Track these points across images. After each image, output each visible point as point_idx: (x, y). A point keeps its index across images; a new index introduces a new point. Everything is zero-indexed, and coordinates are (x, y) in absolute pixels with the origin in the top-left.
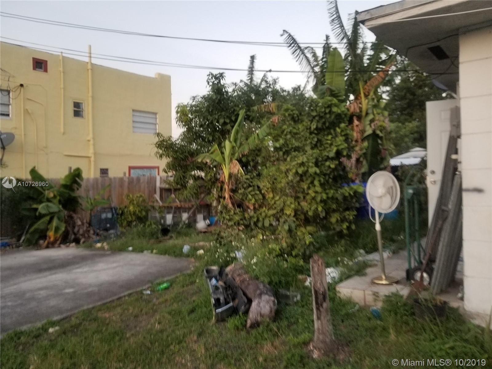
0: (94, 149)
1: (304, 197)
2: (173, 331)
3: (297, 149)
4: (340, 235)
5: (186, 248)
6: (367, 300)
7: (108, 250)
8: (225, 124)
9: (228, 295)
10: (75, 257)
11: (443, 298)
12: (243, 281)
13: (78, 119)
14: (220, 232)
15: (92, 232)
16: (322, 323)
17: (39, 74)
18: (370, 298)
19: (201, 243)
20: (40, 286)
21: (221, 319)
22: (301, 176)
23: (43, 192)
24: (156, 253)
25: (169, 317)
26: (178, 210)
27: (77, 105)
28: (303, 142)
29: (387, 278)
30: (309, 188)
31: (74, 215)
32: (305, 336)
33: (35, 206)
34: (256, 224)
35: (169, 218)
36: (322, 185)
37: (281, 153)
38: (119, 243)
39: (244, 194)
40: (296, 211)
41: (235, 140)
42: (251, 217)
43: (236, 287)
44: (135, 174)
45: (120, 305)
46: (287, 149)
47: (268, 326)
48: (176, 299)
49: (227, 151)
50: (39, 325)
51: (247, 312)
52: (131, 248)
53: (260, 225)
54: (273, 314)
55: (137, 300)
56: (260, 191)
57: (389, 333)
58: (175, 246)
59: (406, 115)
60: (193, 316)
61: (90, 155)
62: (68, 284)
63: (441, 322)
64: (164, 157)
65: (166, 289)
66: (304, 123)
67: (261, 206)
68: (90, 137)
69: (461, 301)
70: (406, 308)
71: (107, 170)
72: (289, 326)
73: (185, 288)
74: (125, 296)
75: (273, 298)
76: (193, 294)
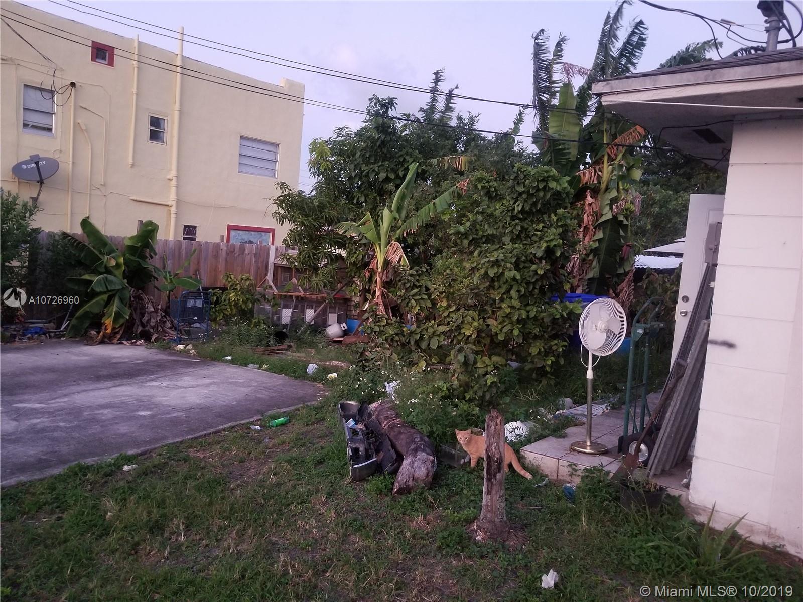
0: (177, 194)
1: (493, 312)
2: (294, 486)
3: (490, 239)
4: (542, 372)
5: (312, 368)
6: (561, 473)
7: (194, 357)
8: (387, 180)
9: (370, 445)
10: (147, 363)
11: (661, 482)
12: (392, 428)
13: (155, 145)
14: (364, 350)
15: (168, 324)
16: (492, 498)
17: (100, 67)
18: (564, 471)
19: (335, 363)
20: (102, 401)
21: (360, 477)
22: (493, 280)
23: (100, 256)
24: (266, 370)
25: (289, 467)
26: (301, 303)
27: (156, 122)
28: (500, 230)
29: (593, 445)
30: (502, 300)
31: (144, 296)
32: (469, 512)
33: (87, 277)
34: (417, 343)
35: (286, 314)
36: (521, 297)
37: (466, 242)
38: (211, 347)
39: (404, 298)
40: (479, 331)
41: (399, 210)
42: (412, 333)
43: (382, 435)
44: (237, 238)
45: (219, 443)
46: (475, 236)
47: (421, 493)
48: (298, 441)
49: (385, 225)
50: (110, 459)
51: (395, 472)
52: (229, 358)
53: (424, 345)
54: (430, 478)
55: (242, 437)
56: (429, 295)
57: (580, 520)
58: (295, 362)
59: (680, 175)
60: (321, 469)
61: (169, 203)
62: (141, 404)
63: (652, 514)
64: (286, 221)
65: (282, 425)
66: (505, 202)
67: (427, 318)
68: (173, 174)
69: (685, 489)
70: (611, 490)
71: (195, 227)
72: (449, 497)
73: (311, 428)
74: (224, 430)
75: (431, 458)
76: (321, 437)
